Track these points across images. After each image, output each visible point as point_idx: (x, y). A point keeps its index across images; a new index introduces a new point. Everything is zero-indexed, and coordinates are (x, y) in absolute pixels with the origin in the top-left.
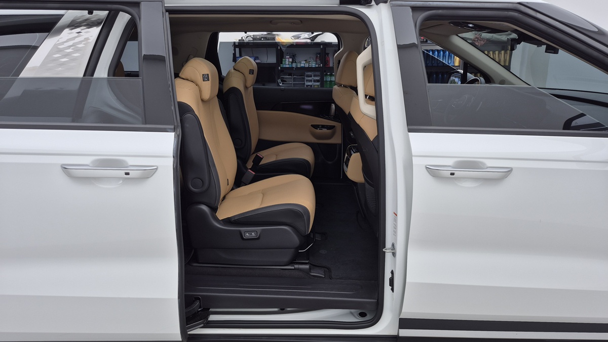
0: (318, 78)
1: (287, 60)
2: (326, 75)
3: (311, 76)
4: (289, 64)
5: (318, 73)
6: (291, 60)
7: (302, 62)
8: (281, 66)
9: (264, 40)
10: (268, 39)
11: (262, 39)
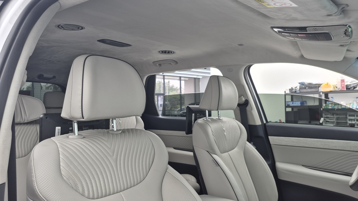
3: (354, 116)
9: (308, 89)
10: (312, 88)
11: (307, 88)
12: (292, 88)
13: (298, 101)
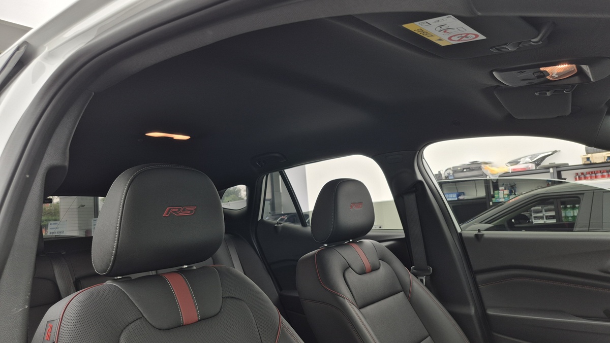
0: (553, 213)
1: (501, 193)
2: (566, 208)
3: (541, 212)
4: (504, 198)
5: (553, 207)
6: (507, 192)
8: (494, 201)
9: (467, 171)
10: (473, 170)
11: (465, 170)
12: (440, 172)
13: (452, 193)
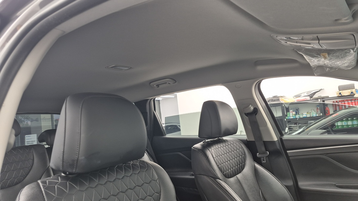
1: (291, 113)
4: (293, 116)
6: (294, 113)
7: (304, 114)
8: (287, 119)
